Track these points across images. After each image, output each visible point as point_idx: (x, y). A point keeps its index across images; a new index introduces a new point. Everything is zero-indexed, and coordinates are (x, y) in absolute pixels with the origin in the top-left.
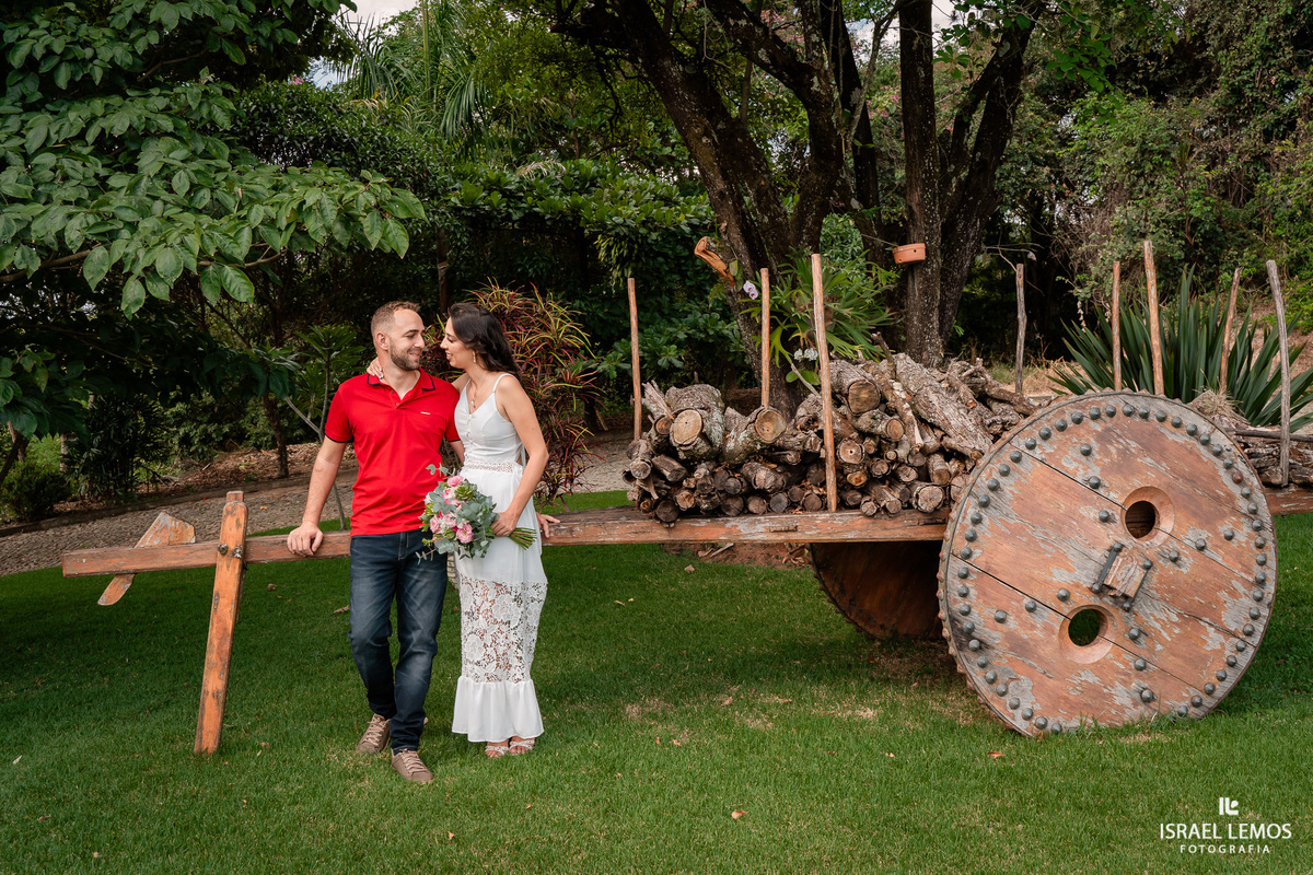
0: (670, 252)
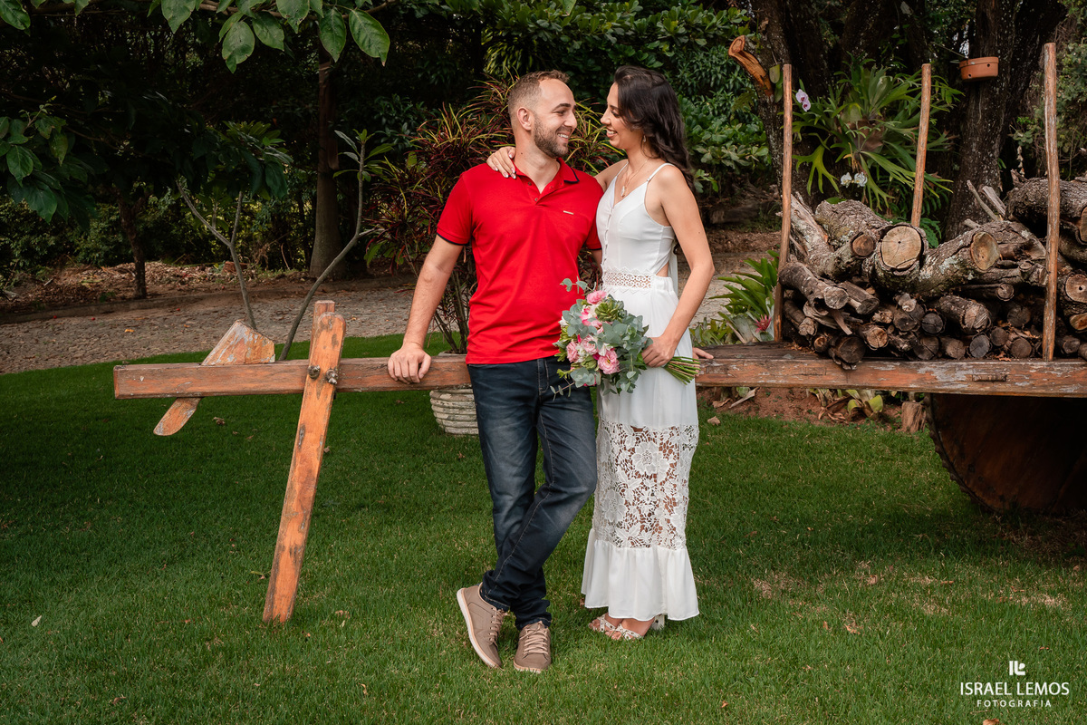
0: (581, 66)
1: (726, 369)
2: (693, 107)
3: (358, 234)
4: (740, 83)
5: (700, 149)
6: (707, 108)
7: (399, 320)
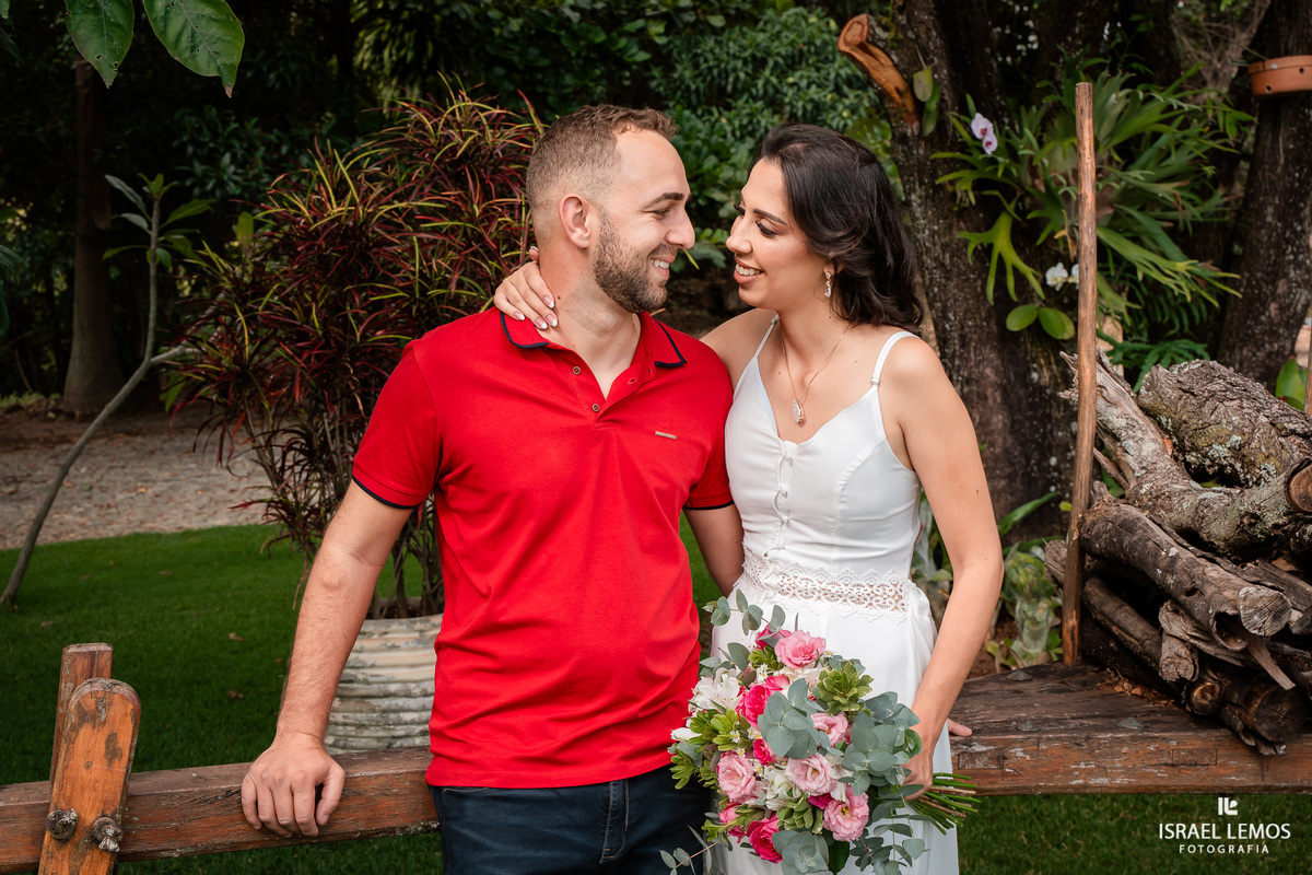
1: (1001, 758)
2: (700, 125)
3: (149, 360)
4: (774, 87)
5: (718, 196)
6: (722, 126)
7: (220, 493)
